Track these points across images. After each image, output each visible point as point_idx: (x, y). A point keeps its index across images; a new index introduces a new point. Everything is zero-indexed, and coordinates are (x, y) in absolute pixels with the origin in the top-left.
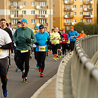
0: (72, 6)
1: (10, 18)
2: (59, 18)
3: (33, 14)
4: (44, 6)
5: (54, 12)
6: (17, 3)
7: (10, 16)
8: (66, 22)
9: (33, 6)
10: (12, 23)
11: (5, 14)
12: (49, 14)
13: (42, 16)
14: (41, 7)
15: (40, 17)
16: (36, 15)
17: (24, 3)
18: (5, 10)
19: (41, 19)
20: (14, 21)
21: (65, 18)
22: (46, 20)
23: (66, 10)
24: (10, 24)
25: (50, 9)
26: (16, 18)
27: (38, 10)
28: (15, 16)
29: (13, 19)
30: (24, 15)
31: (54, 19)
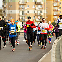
0: (58, 7)
1: (19, 16)
2: (50, 15)
3: (34, 13)
4: (41, 7)
5: (47, 12)
6: (24, 6)
7: (19, 14)
8: (54, 18)
9: (34, 7)
10: (21, 19)
11: (16, 13)
12: (44, 13)
13: (39, 14)
14: (39, 8)
15: (38, 15)
16: (36, 14)
17: (28, 6)
18: (16, 10)
19: (39, 16)
20: (22, 17)
21: (54, 15)
22: (42, 17)
23: (55, 10)
24: (19, 19)
25: (45, 9)
26: (23, 15)
27: (37, 10)
28: (22, 14)
29: (21, 16)
30: (28, 13)
31: (47, 16)
